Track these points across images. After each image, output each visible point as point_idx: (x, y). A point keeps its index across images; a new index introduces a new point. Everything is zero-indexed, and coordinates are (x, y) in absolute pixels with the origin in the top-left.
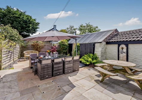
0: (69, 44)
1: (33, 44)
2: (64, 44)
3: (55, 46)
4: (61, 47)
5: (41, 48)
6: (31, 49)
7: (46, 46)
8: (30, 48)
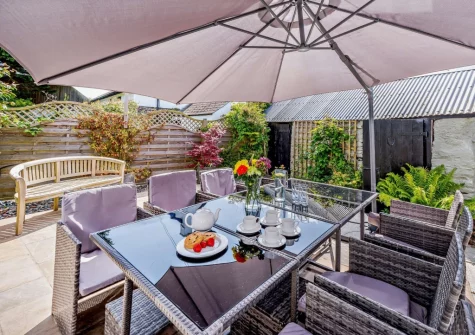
0: (270, 125)
1: (88, 116)
2: (251, 124)
3: (215, 133)
4: (241, 138)
5: (137, 139)
6: (77, 147)
7: (169, 133)
8: (68, 139)
